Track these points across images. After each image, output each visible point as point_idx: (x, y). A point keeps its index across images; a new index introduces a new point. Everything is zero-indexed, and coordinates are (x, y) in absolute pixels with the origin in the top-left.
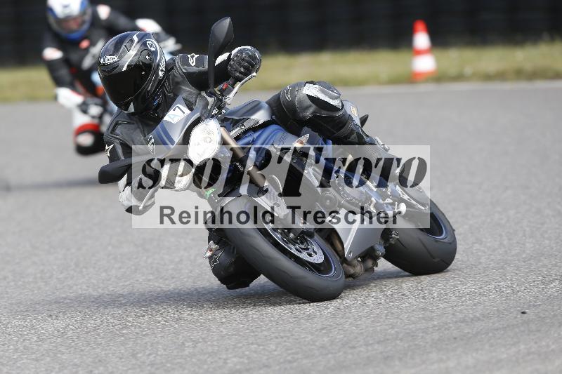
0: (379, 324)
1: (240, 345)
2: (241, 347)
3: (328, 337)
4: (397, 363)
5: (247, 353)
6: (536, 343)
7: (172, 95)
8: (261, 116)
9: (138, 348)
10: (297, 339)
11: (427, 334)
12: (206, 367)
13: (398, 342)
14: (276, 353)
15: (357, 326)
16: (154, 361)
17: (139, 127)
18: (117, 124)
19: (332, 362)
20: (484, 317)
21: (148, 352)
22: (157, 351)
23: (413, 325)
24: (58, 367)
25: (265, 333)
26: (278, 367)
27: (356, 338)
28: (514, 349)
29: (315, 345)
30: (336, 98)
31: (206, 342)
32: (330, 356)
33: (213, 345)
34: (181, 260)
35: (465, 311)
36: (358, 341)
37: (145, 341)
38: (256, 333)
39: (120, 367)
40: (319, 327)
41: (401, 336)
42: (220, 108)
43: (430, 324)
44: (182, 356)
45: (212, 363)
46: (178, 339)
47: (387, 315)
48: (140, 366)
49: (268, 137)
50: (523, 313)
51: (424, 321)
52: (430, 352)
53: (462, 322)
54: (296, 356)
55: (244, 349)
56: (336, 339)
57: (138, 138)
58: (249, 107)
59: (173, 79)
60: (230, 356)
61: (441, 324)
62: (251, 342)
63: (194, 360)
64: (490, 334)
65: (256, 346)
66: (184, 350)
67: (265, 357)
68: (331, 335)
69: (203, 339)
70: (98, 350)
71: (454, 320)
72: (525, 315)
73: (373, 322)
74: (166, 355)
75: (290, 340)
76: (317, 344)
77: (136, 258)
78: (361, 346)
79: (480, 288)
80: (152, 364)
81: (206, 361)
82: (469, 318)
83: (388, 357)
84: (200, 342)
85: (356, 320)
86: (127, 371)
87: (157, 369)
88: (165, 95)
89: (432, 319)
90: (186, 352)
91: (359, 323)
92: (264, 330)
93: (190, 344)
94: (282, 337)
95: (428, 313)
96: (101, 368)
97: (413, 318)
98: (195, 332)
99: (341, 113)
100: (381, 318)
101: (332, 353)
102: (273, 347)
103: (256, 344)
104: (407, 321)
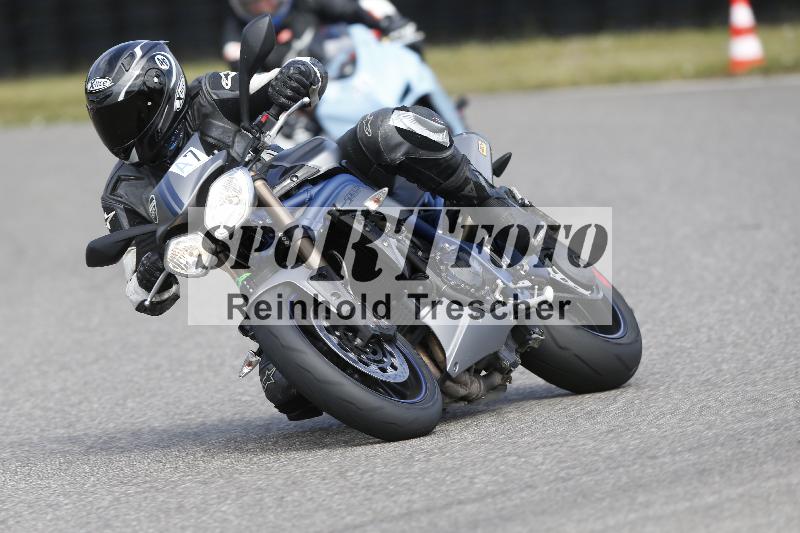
0: (690, 423)
1: (492, 457)
2: (493, 460)
3: (618, 443)
4: (717, 479)
5: (502, 468)
8: (323, 162)
10: (573, 447)
11: (759, 436)
12: (444, 488)
13: (718, 449)
14: (544, 467)
15: (659, 427)
16: (370, 481)
18: (119, 180)
19: (624, 479)
21: (362, 469)
22: (375, 467)
23: (739, 424)
24: (234, 492)
26: (547, 488)
27: (658, 443)
29: (599, 455)
30: (441, 131)
31: (444, 454)
32: (621, 470)
33: (453, 458)
36: (661, 449)
38: (515, 440)
39: (323, 492)
40: (604, 428)
41: (721, 439)
42: (257, 152)
43: (763, 422)
44: (410, 473)
45: (453, 482)
48: (351, 489)
49: (333, 192)
51: (754, 418)
52: (764, 463)
54: (572, 472)
55: (498, 462)
56: (629, 445)
59: (199, 110)
60: (478, 473)
61: (779, 422)
62: (507, 452)
63: (427, 480)
65: (515, 458)
66: (413, 466)
67: (528, 474)
68: (621, 440)
70: (292, 467)
73: (681, 420)
74: (387, 472)
75: (565, 449)
76: (602, 453)
78: (664, 455)
80: (368, 487)
81: (444, 480)
83: (704, 470)
84: (436, 453)
86: (332, 496)
87: (375, 493)
89: (765, 414)
90: (416, 469)
91: (661, 421)
93: (421, 456)
94: (552, 445)
95: (760, 407)
96: (296, 493)
97: (738, 415)
99: (448, 153)
101: (623, 466)
102: (539, 459)
103: (515, 454)
104: (729, 418)
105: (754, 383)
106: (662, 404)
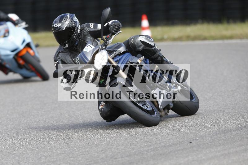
0: (127, 148)
1: (66, 158)
2: (66, 159)
5: (69, 161)
6: (196, 156)
7: (83, 40)
8: (122, 49)
9: (20, 159)
10: (91, 155)
11: (148, 152)
13: (136, 156)
14: (82, 161)
15: (117, 149)
17: (68, 54)
18: (59, 52)
20: (174, 145)
21: (25, 162)
22: (29, 161)
23: (142, 149)
25: (77, 153)
27: (117, 154)
28: (186, 159)
29: (99, 158)
31: (51, 157)
32: (106, 162)
33: (54, 158)
34: (39, 121)
35: (165, 142)
36: (118, 156)
37: (23, 157)
38: (73, 153)
40: (101, 149)
41: (137, 153)
42: (106, 46)
43: (150, 148)
46: (38, 155)
47: (131, 144)
50: (191, 143)
51: (147, 147)
52: (150, 161)
53: (164, 147)
54: (91, 163)
55: (68, 159)
56: (108, 155)
57: (68, 59)
58: (117, 45)
59: (83, 34)
61: (155, 148)
62: (70, 156)
64: (176, 152)
65: (73, 158)
66: (41, 161)
68: (106, 153)
69: (49, 155)
71: (160, 146)
72: (191, 144)
73: (124, 147)
74: (33, 163)
75: (88, 156)
76: (100, 157)
77: (20, 120)
78: (119, 158)
79: (171, 132)
82: (167, 145)
83: (131, 163)
84: (48, 157)
85: (117, 147)
88: (80, 40)
89: (150, 146)
91: (118, 148)
92: (77, 151)
93: (44, 158)
94: (84, 154)
95: (149, 143)
97: (142, 146)
98: (46, 152)
100: (128, 145)
101: (106, 161)
102: (80, 159)
103: (73, 157)
104: (139, 147)
105: (147, 136)
106: (119, 142)
